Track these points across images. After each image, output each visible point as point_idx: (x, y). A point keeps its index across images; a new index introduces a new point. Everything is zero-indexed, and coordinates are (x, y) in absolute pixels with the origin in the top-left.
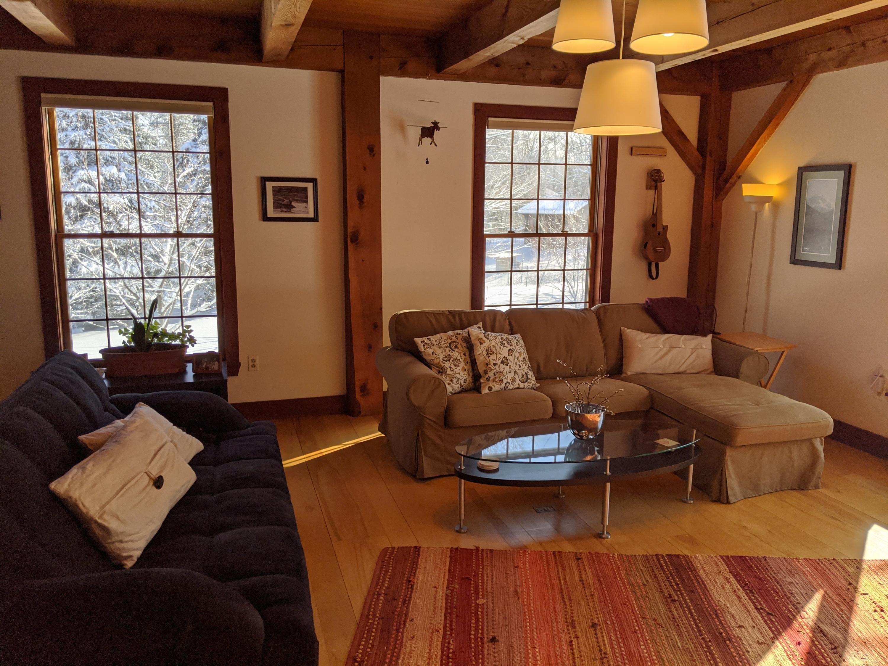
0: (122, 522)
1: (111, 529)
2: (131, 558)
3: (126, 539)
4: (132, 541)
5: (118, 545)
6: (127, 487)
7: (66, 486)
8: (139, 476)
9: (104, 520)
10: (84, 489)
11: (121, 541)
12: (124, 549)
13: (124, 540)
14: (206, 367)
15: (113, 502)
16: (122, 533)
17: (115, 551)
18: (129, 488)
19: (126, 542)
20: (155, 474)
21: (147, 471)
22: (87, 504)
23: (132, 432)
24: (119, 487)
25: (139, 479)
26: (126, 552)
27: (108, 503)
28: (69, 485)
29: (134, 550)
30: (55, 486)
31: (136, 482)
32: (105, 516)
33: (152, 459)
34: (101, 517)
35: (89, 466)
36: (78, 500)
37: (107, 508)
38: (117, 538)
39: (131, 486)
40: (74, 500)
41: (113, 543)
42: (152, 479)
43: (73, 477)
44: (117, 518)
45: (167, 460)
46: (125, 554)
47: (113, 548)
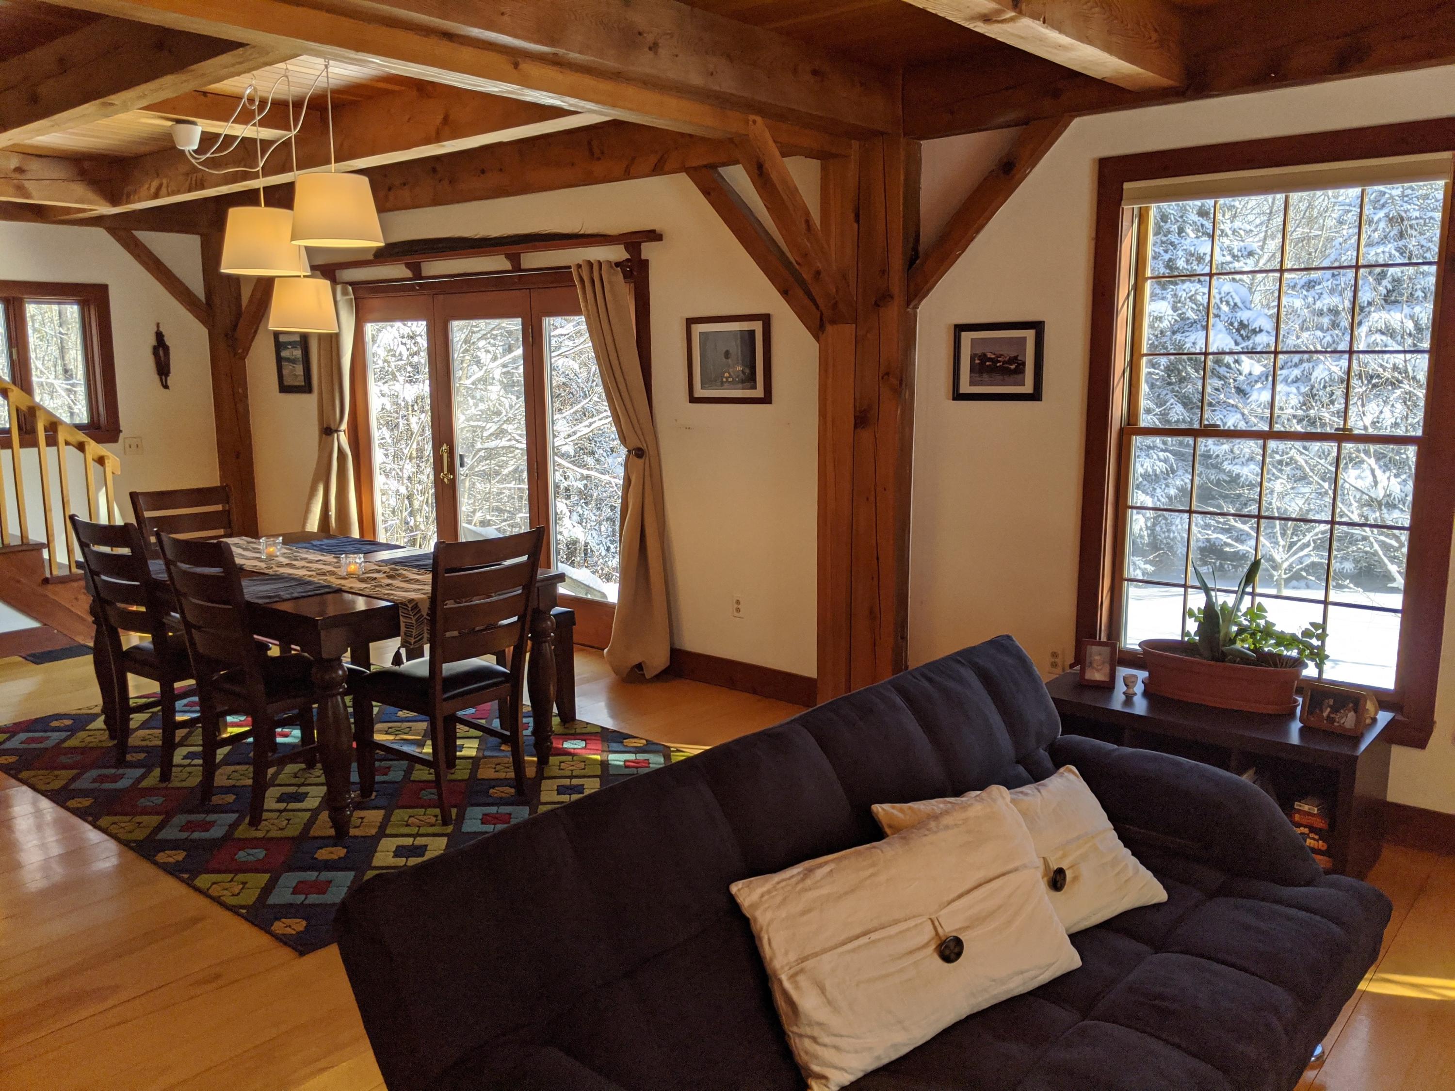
0: (830, 1003)
1: (800, 1008)
2: (823, 1081)
3: (826, 1040)
4: (836, 1048)
5: (807, 1043)
6: (874, 936)
7: (755, 896)
8: (911, 923)
9: (797, 987)
10: (783, 913)
11: (814, 1039)
12: (816, 1057)
13: (820, 1040)
14: (1328, 716)
15: (826, 957)
16: (820, 1024)
17: (802, 1054)
18: (874, 942)
19: (825, 1045)
20: (949, 928)
21: (933, 917)
22: (774, 944)
23: (947, 827)
24: (858, 931)
25: (908, 929)
26: (817, 1065)
27: (816, 955)
28: (762, 896)
29: (836, 1068)
30: (739, 890)
31: (901, 932)
32: (801, 978)
33: (960, 896)
34: (792, 977)
35: (820, 873)
36: (764, 928)
37: (809, 964)
38: (808, 1031)
39: (883, 939)
40: (758, 927)
41: (801, 1036)
42: (940, 938)
43: (778, 883)
44: (823, 990)
45: (1000, 907)
46: (816, 1068)
47: (798, 1045)
